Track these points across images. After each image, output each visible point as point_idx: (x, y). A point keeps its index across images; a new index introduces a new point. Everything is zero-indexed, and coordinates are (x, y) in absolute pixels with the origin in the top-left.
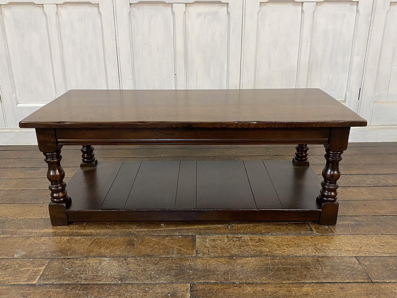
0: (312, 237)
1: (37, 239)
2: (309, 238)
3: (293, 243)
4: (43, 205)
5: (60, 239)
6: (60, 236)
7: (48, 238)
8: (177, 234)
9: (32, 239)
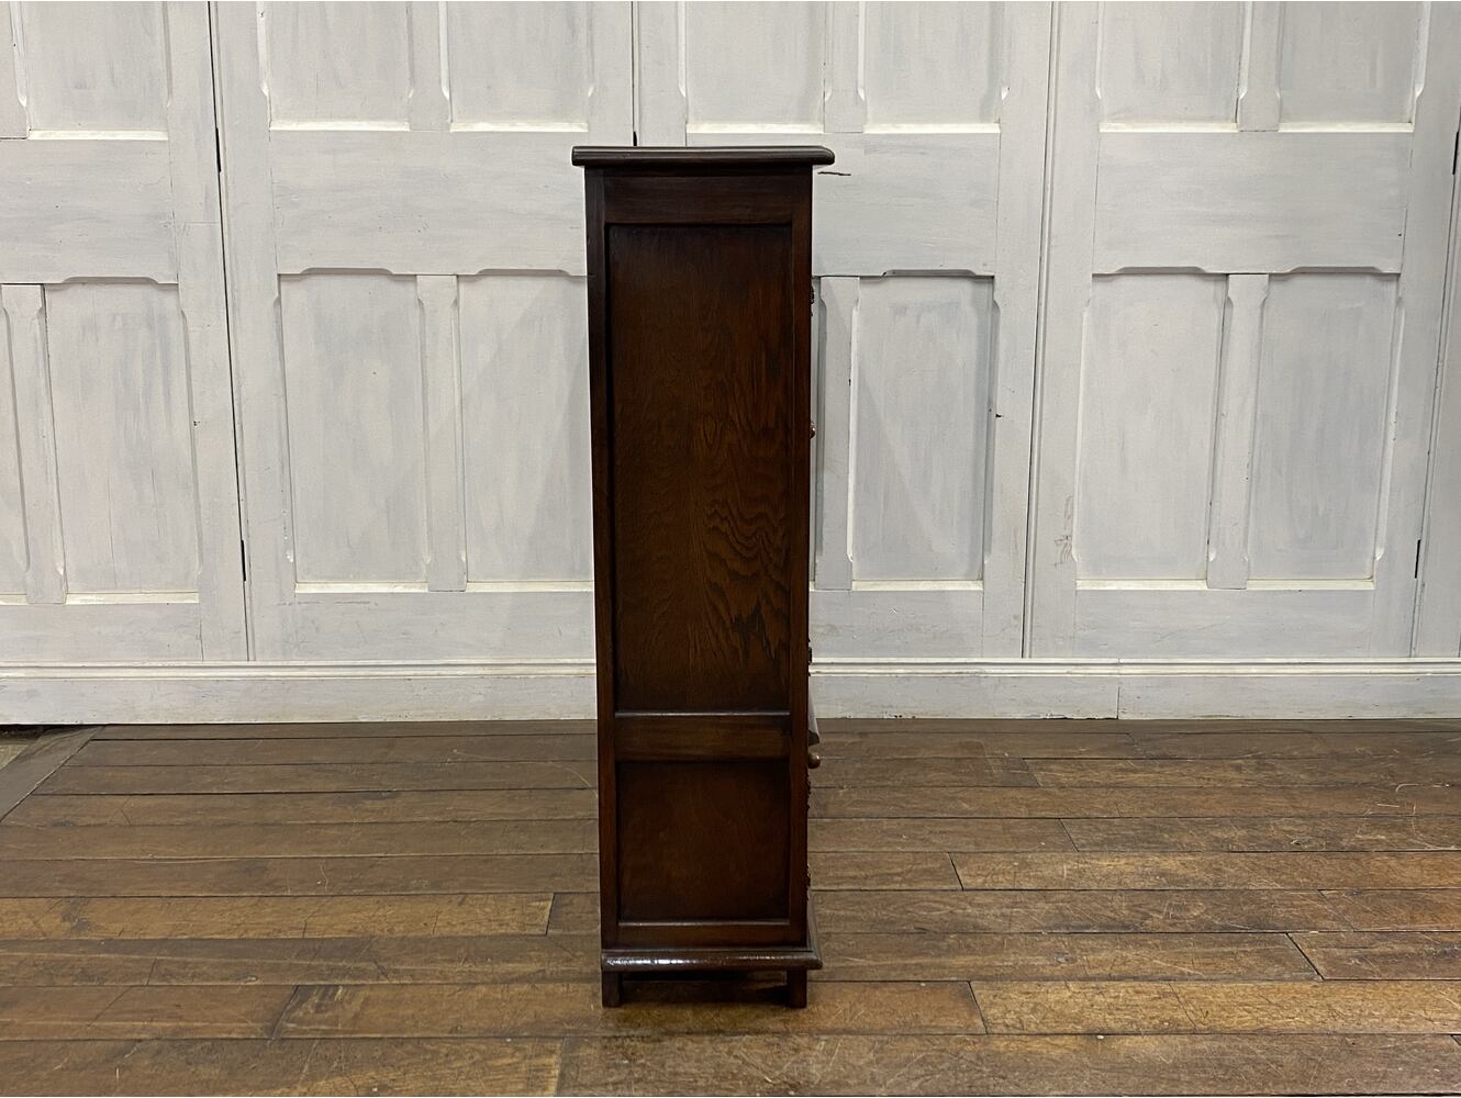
0: (1315, 986)
1: (498, 990)
2: (1308, 987)
3: (1262, 1000)
4: (463, 900)
5: (565, 989)
6: (561, 980)
7: (526, 987)
8: (911, 977)
9: (484, 989)
